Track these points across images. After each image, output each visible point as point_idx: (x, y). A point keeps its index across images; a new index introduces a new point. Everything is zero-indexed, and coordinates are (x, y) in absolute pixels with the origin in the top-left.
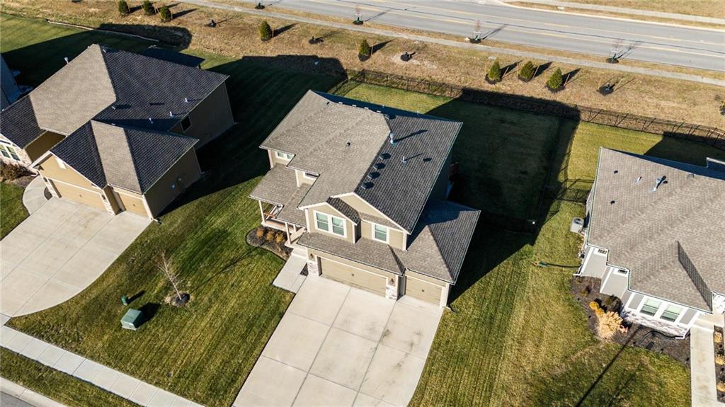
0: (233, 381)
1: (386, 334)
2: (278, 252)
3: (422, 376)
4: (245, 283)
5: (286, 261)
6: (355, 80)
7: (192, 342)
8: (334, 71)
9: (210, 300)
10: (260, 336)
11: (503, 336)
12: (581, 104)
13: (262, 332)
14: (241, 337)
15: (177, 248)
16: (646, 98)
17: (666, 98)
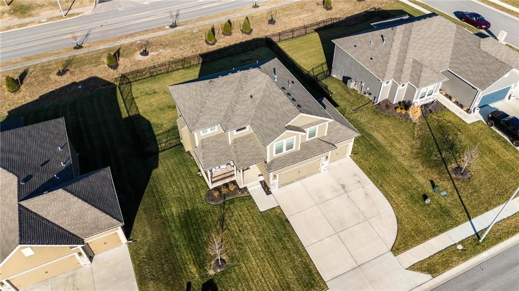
0: (310, 271)
1: (343, 187)
2: (240, 194)
3: (381, 190)
4: (246, 223)
5: (251, 196)
6: (123, 84)
7: (261, 277)
8: (100, 86)
9: (239, 249)
10: (292, 240)
11: (384, 149)
12: (268, 34)
13: (289, 237)
14: (284, 249)
15: (171, 244)
16: (292, 18)
17: (299, 14)
